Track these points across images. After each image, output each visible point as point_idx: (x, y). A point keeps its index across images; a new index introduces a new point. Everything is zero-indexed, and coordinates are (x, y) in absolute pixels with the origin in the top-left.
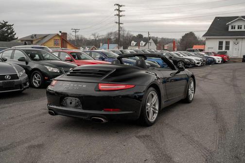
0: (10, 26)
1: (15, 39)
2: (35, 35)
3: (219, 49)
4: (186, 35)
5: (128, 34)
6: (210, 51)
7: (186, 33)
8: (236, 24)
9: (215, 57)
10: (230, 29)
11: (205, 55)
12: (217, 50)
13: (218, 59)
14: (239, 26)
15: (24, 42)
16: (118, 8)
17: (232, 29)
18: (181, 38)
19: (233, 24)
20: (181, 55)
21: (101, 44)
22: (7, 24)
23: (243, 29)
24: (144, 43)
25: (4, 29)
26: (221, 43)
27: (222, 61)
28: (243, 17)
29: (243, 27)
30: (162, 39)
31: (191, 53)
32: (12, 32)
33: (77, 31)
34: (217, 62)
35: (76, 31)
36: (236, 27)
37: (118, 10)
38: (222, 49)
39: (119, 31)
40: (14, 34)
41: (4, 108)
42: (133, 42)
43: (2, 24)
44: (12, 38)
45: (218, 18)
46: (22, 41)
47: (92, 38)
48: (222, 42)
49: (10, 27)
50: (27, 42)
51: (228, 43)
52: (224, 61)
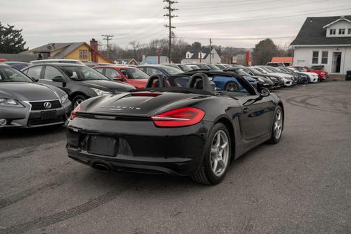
0: (18, 31)
1: (25, 50)
2: (54, 45)
3: (313, 62)
4: (262, 43)
5: (180, 42)
6: (301, 65)
7: (261, 40)
8: (337, 28)
9: (310, 74)
10: (328, 35)
11: (296, 71)
12: (310, 64)
13: (313, 76)
14: (340, 30)
15: (37, 54)
16: (168, 6)
17: (331, 33)
18: (254, 47)
19: (333, 28)
20: (264, 71)
21: (144, 57)
22: (13, 29)
23: (346, 35)
24: (203, 55)
25: (9, 35)
26: (315, 54)
27: (318, 80)
28: (346, 17)
29: (346, 31)
30: (227, 48)
31: (276, 68)
32: (21, 40)
33: (110, 38)
34: (312, 81)
35: (108, 38)
36: (337, 31)
37: (169, 8)
38: (317, 63)
39: (170, 37)
40: (23, 42)
41: (49, 148)
42: (188, 53)
43: (6, 29)
44: (21, 50)
45: (311, 18)
46: (35, 53)
47: (131, 47)
48: (318, 53)
49: (17, 33)
50: (42, 55)
51: (325, 54)
52: (321, 80)
